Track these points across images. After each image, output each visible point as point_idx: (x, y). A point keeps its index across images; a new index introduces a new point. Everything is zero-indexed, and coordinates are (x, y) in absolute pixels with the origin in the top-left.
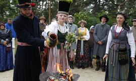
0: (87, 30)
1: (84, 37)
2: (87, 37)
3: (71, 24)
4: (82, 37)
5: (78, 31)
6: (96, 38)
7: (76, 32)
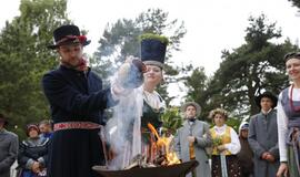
0: (232, 130)
1: (226, 146)
2: (234, 146)
3: (192, 120)
4: (220, 147)
5: (209, 135)
6: (256, 146)
7: (205, 136)
